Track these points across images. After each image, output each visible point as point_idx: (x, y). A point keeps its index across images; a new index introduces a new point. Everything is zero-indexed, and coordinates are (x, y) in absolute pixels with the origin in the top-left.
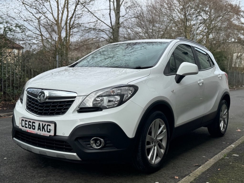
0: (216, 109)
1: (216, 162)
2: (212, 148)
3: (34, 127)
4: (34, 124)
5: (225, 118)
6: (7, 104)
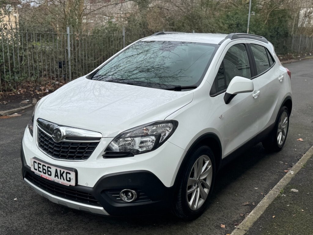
0: (273, 121)
1: (270, 203)
2: (267, 172)
3: (49, 173)
4: (49, 169)
5: (284, 128)
6: (7, 94)
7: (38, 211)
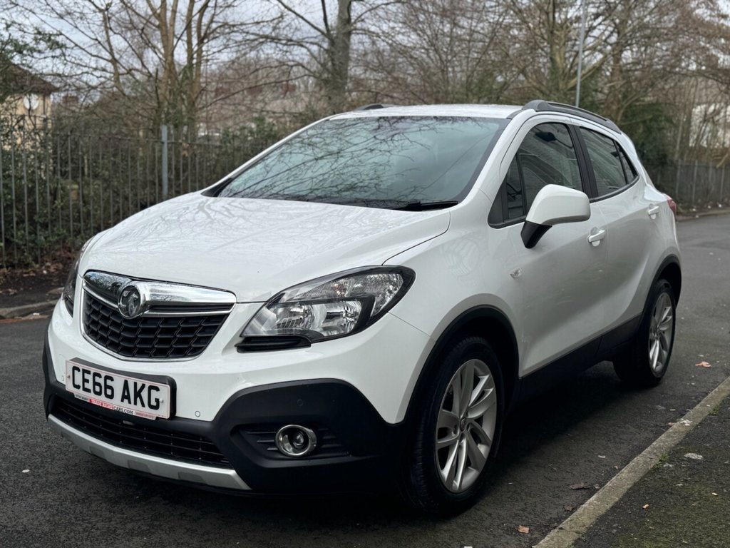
0: (639, 310)
1: (636, 479)
2: (627, 425)
3: (109, 392)
4: (109, 382)
5: (664, 332)
6: (18, 274)
7: (77, 494)
